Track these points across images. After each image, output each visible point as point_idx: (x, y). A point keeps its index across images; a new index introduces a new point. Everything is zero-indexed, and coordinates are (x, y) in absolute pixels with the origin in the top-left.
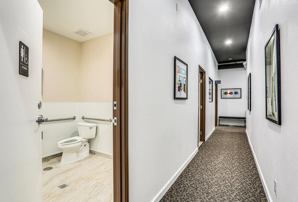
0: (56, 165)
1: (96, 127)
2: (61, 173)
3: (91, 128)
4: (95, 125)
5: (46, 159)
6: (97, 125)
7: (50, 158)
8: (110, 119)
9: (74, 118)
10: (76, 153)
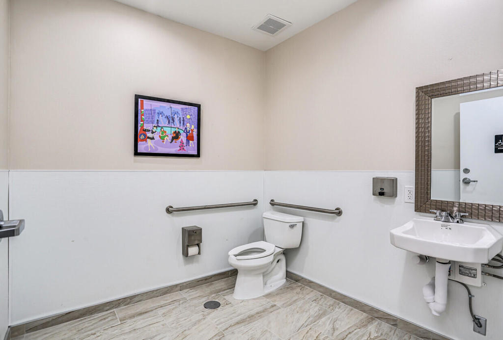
0: (225, 297)
1: (302, 223)
2: (238, 323)
3: (292, 226)
4: (301, 219)
5: (207, 281)
6: (304, 219)
7: (213, 279)
8: (336, 209)
9: (255, 203)
10: (264, 276)
